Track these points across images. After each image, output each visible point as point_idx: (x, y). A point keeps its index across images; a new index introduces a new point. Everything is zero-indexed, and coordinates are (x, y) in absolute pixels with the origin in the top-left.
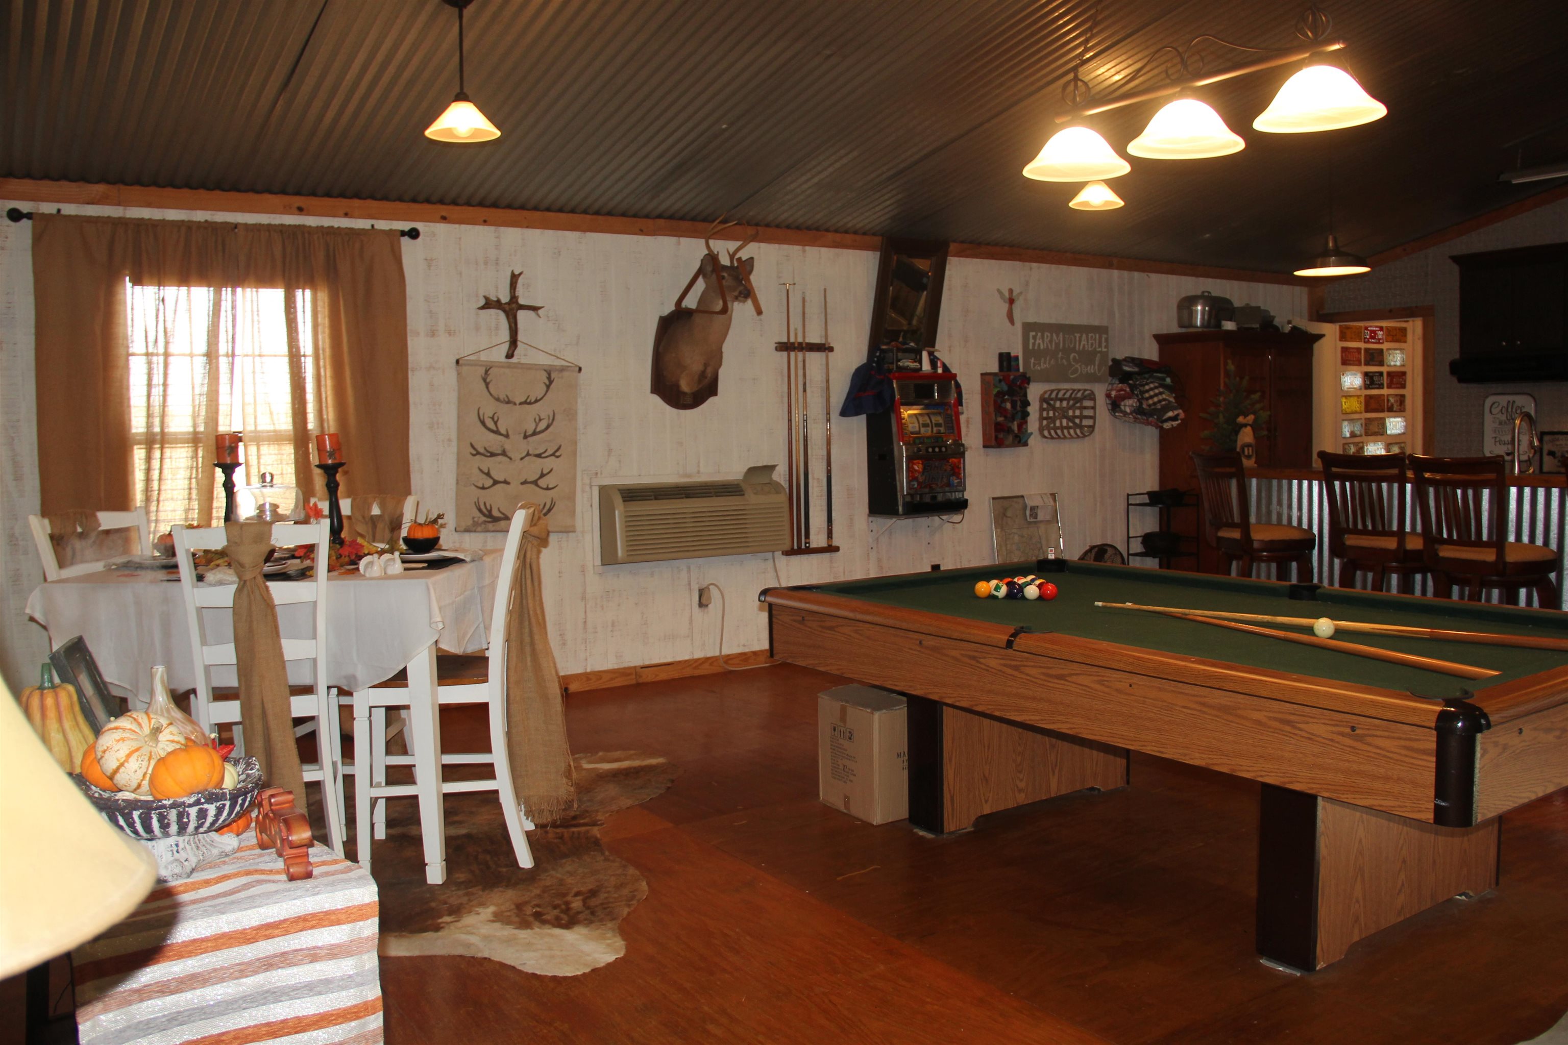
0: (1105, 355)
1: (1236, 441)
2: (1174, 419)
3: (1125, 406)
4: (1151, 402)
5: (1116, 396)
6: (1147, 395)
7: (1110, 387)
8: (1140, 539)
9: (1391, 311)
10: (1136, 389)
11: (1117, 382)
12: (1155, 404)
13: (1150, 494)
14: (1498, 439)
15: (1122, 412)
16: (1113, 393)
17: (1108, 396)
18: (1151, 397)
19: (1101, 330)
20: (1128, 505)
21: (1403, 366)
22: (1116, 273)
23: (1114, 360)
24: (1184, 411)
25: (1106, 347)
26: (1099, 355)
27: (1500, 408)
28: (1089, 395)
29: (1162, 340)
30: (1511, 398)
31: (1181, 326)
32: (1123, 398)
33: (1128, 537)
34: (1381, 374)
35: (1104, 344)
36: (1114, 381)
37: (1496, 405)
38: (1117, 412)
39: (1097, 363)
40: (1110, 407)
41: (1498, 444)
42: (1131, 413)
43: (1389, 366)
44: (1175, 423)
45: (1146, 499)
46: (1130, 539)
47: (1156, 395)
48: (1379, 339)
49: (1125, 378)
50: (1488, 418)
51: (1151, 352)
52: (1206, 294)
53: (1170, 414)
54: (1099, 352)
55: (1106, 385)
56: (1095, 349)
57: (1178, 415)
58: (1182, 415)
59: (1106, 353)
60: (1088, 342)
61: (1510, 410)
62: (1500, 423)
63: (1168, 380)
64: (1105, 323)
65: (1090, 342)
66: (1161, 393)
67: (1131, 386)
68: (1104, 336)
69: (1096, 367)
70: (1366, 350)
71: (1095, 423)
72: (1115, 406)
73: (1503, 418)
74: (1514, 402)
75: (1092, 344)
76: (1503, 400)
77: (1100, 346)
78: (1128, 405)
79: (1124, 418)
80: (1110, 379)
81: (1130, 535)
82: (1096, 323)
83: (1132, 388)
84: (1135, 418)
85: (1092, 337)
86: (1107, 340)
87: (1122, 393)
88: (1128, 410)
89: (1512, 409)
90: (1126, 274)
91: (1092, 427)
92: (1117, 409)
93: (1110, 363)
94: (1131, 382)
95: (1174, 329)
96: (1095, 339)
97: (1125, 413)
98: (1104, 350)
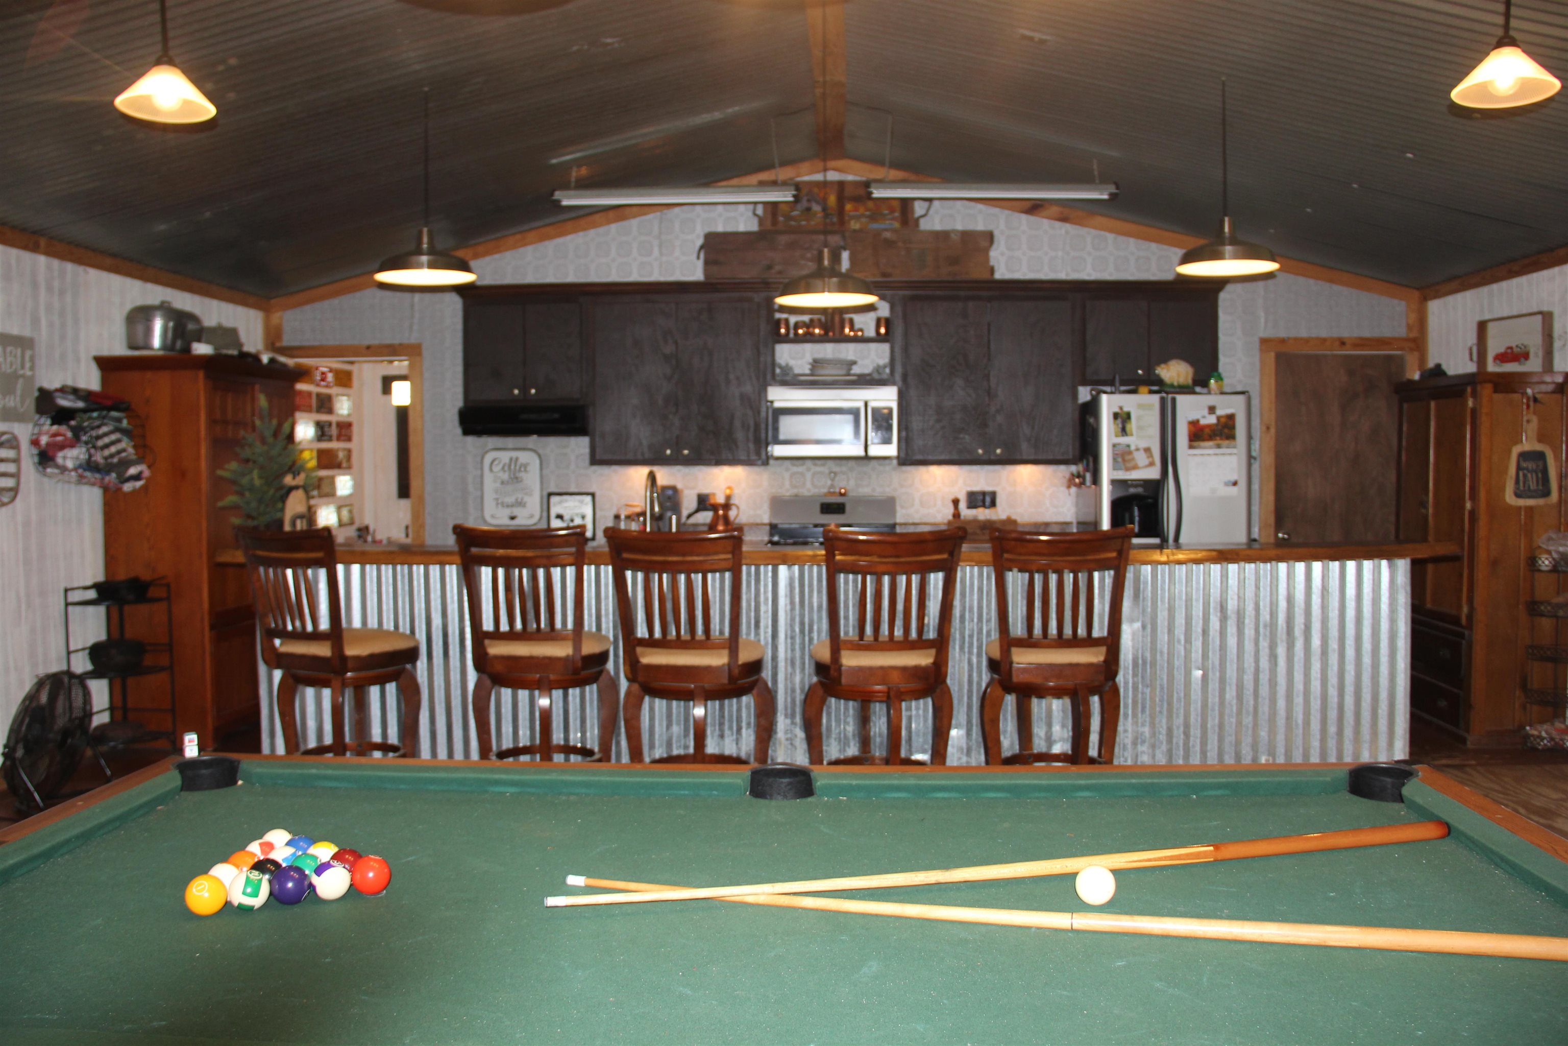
0: (30, 380)
1: (283, 510)
2: (137, 477)
3: (65, 458)
4: (107, 452)
5: (48, 444)
6: (100, 443)
7: (36, 431)
8: (87, 652)
9: (368, 348)
10: (85, 433)
11: (49, 422)
12: (112, 456)
13: (96, 586)
14: (500, 501)
15: (57, 466)
16: (44, 440)
17: (35, 443)
18: (107, 446)
19: (24, 343)
20: (67, 604)
21: (349, 415)
22: (42, 259)
23: (42, 390)
24: (149, 467)
25: (32, 368)
26: (21, 381)
27: (501, 466)
28: (8, 441)
29: (106, 364)
30: (514, 454)
31: (132, 347)
32: (62, 447)
33: (69, 653)
34: (330, 424)
35: (28, 365)
36: (43, 420)
37: (496, 463)
38: (50, 467)
39: (19, 392)
40: (36, 459)
41: (500, 506)
42: (75, 469)
43: (338, 415)
44: (139, 484)
45: (92, 594)
46: (73, 656)
47: (113, 443)
48: (329, 383)
49: (61, 416)
50: (488, 478)
51: (91, 380)
52: (166, 305)
53: (132, 471)
54: (23, 376)
55: (30, 426)
56: (16, 371)
57: (141, 473)
58: (147, 473)
59: (31, 379)
60: (5, 359)
61: (513, 467)
62: (503, 483)
63: (125, 423)
64: (27, 333)
65: (9, 359)
66: (118, 441)
67: (73, 429)
68: (28, 353)
69: (18, 399)
70: (319, 395)
71: (18, 484)
72: (45, 458)
73: (505, 476)
74: (517, 459)
75: (11, 364)
76: (505, 456)
77: (23, 367)
78: (71, 457)
79: (61, 477)
80: (37, 416)
81: (72, 648)
82: (15, 331)
83: (77, 432)
84: (81, 477)
85: (11, 353)
86: (32, 359)
87: (60, 438)
88: (70, 464)
89: (515, 466)
90: (56, 263)
91: (15, 490)
92: (51, 463)
93: (36, 394)
94: (73, 423)
95: (119, 349)
96: (15, 356)
97: (63, 469)
98: (29, 373)
